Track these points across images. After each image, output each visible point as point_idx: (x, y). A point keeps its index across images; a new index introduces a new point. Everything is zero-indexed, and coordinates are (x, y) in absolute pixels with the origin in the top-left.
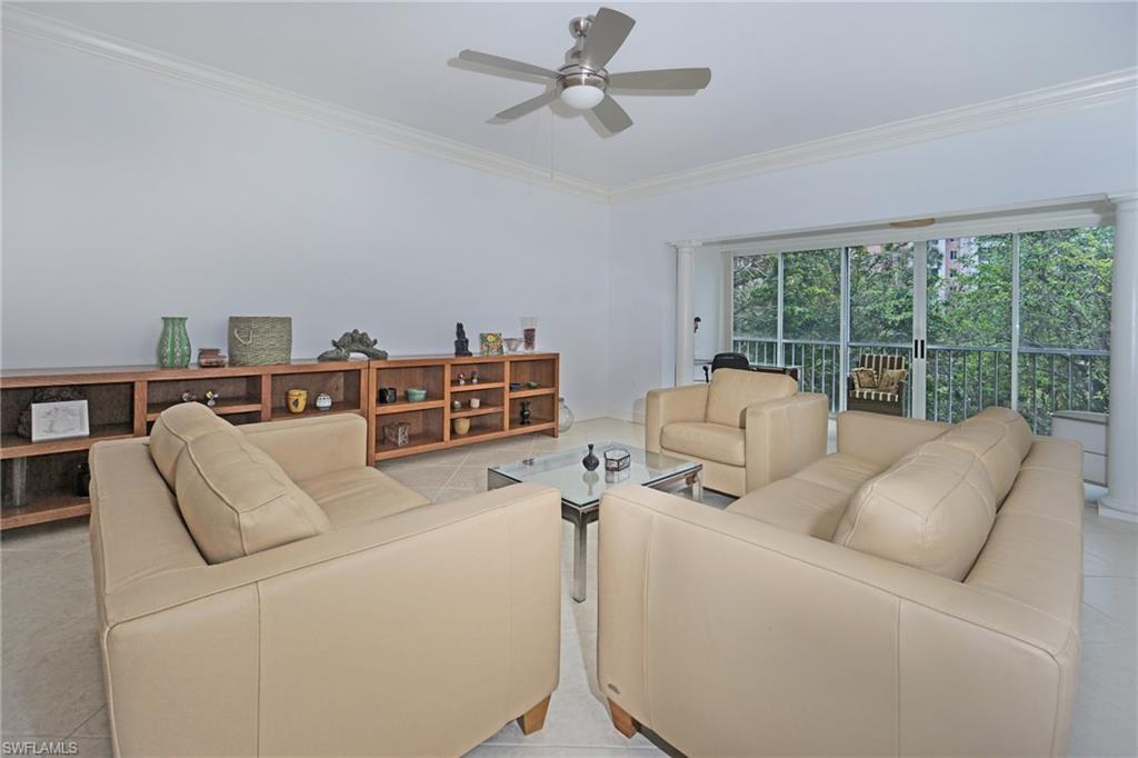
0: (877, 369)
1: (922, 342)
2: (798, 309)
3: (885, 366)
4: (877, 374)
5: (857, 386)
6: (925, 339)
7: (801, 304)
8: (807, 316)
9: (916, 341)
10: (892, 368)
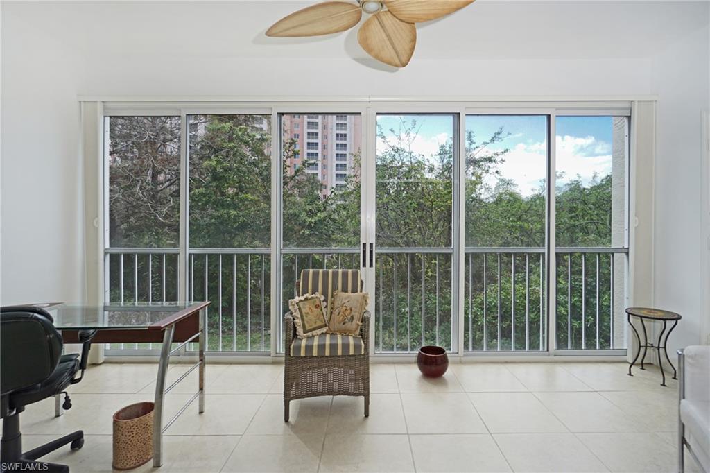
0: (325, 293)
1: (371, 245)
2: (233, 212)
3: (335, 288)
4: (326, 300)
5: (300, 330)
6: (373, 241)
7: (235, 208)
8: (241, 219)
9: (364, 245)
10: (345, 290)
